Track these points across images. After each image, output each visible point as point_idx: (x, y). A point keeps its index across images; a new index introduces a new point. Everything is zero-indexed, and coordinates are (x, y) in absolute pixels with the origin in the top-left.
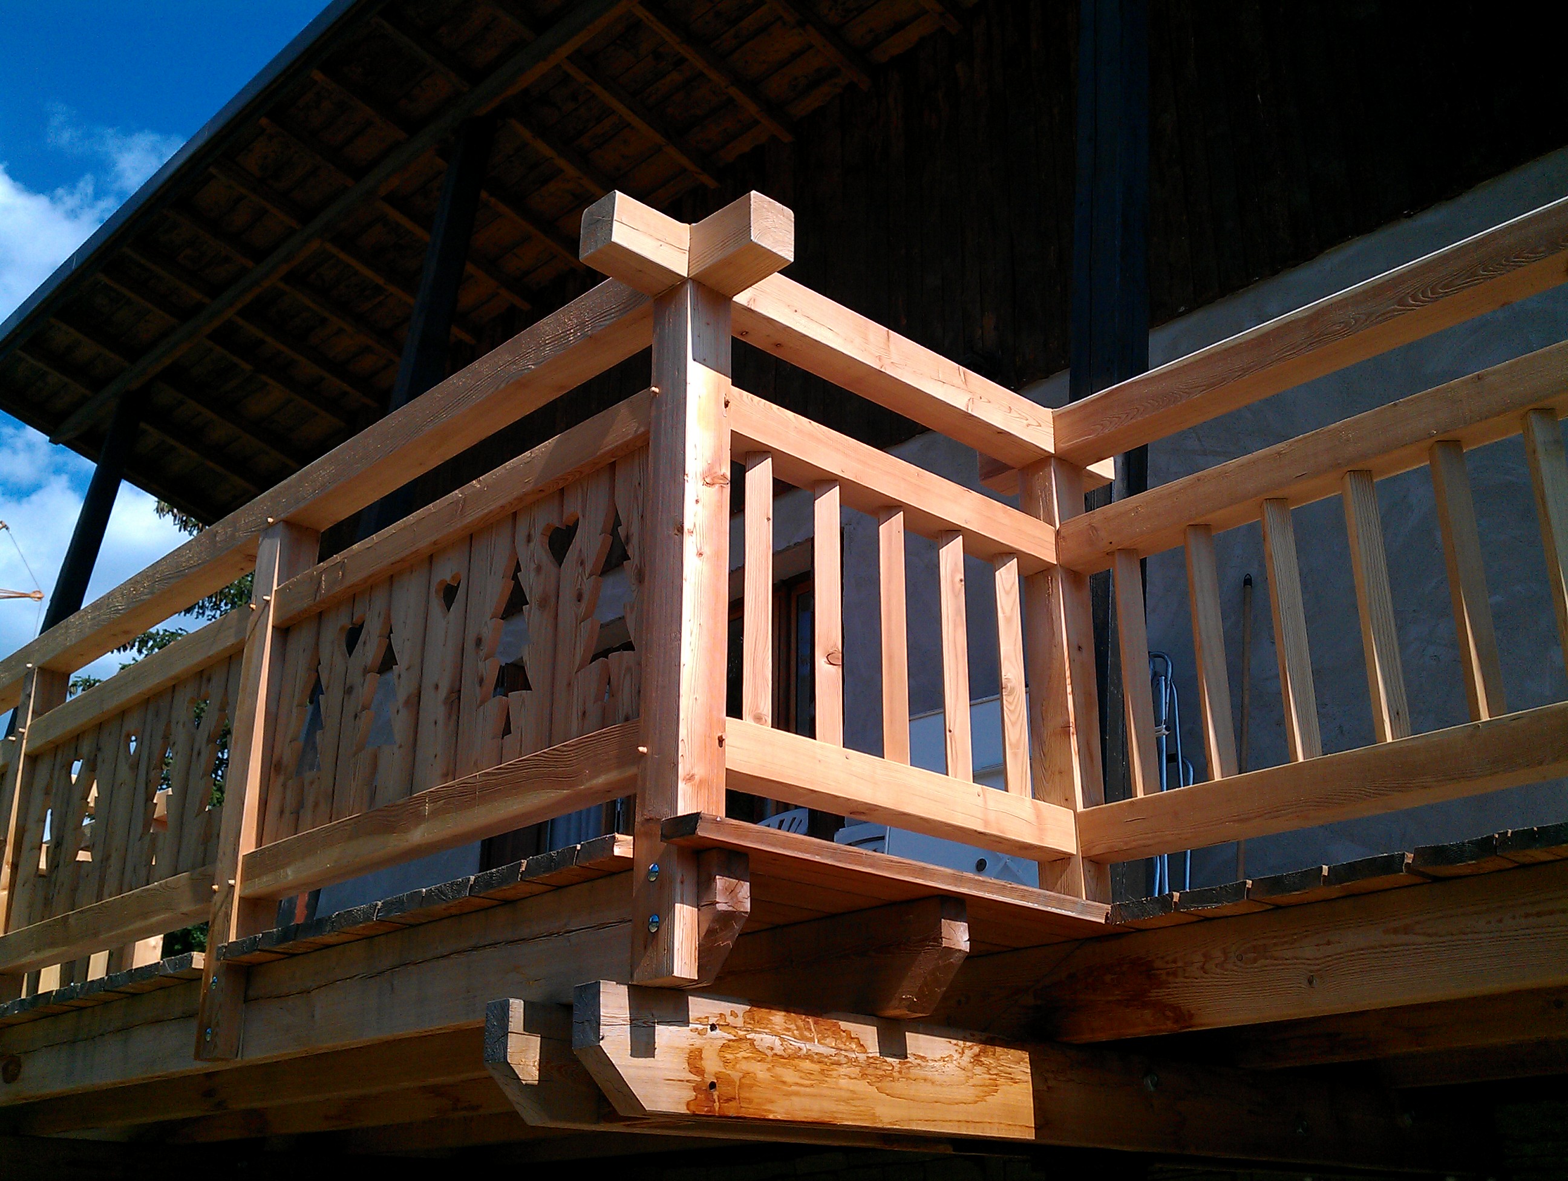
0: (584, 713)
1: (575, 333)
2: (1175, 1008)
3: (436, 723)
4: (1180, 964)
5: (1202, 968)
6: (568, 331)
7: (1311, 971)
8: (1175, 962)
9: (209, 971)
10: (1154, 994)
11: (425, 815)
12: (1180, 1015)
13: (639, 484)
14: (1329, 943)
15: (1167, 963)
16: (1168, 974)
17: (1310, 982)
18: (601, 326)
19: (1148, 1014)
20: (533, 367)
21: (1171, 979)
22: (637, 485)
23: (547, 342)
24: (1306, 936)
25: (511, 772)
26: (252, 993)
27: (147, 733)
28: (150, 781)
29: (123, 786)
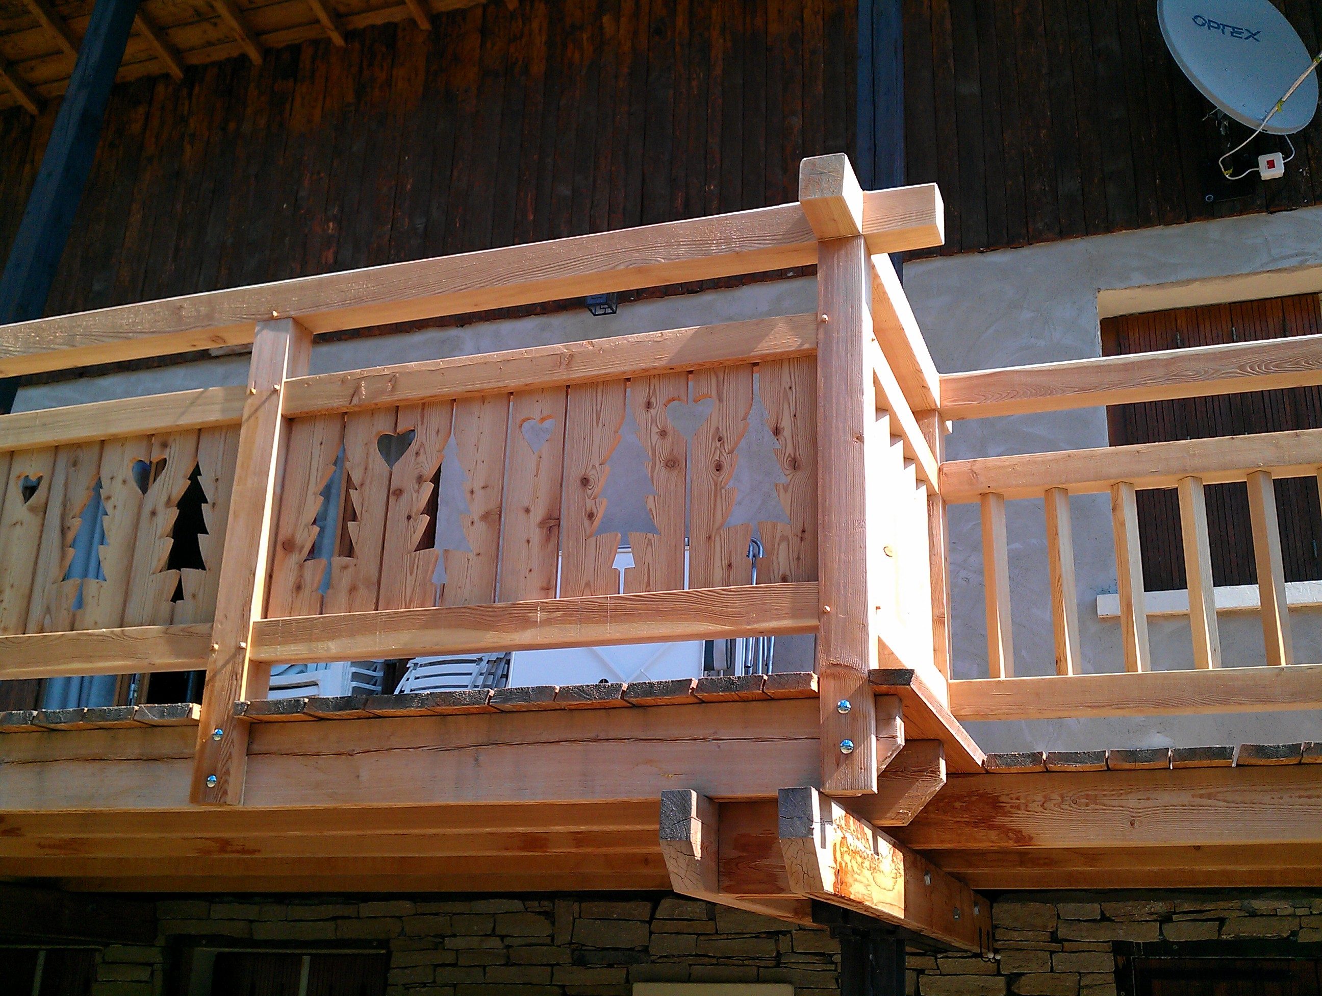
0: (730, 565)
1: (719, 244)
2: (1017, 832)
3: (528, 541)
4: (1023, 801)
5: (1042, 806)
6: (710, 240)
7: (1133, 817)
8: (1018, 799)
9: (209, 723)
10: (999, 820)
11: (537, 622)
12: (1021, 837)
13: (790, 388)
14: (1148, 799)
15: (1011, 799)
16: (1012, 807)
17: (1132, 824)
18: (754, 247)
19: (992, 834)
20: (663, 261)
21: (1013, 810)
22: (787, 389)
23: (681, 243)
24: (1130, 792)
25: (653, 601)
26: (256, 748)
27: (59, 480)
28: (69, 528)
29: (18, 526)
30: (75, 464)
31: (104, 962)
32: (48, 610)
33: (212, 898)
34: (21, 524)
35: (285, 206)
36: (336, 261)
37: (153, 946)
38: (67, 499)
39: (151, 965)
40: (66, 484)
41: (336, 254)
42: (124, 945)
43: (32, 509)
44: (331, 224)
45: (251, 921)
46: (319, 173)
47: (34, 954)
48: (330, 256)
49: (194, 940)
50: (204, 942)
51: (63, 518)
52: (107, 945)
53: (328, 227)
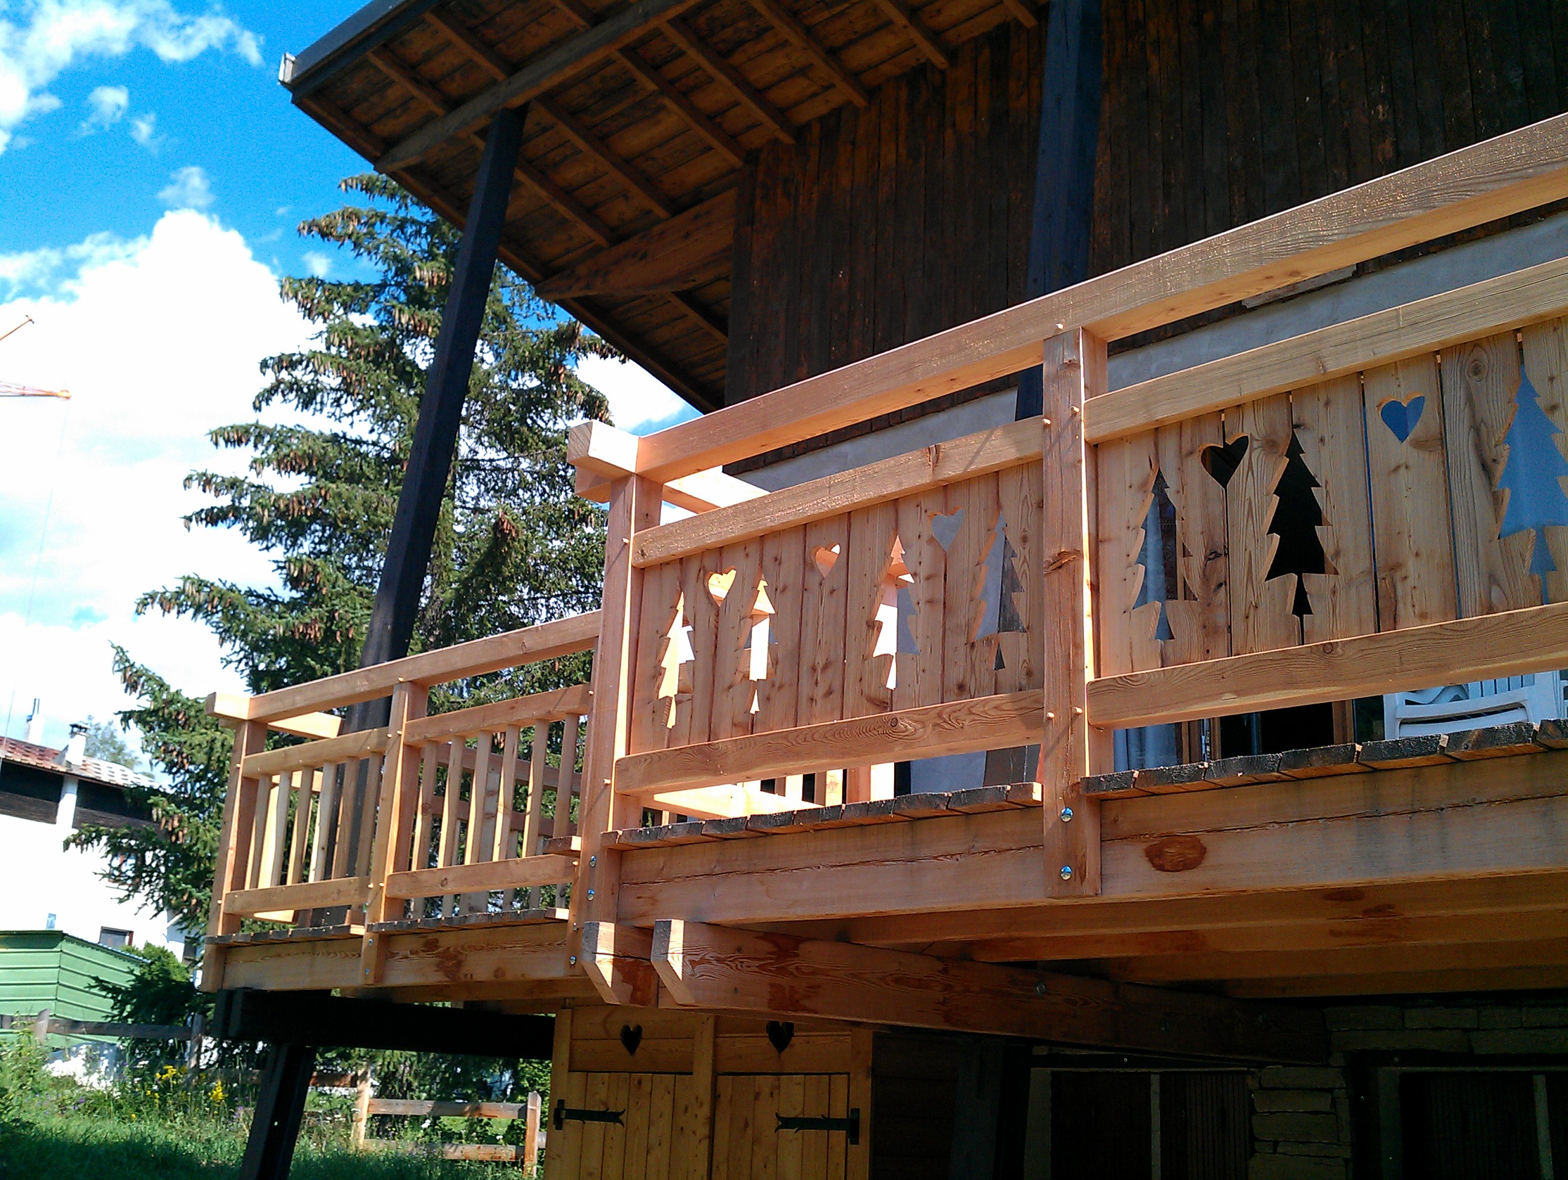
27: (1455, 397)
28: (1494, 460)
29: (1402, 471)
30: (1477, 371)
31: (1261, 1088)
32: (1492, 579)
33: (1404, 1001)
34: (1407, 467)
35: (1308, 99)
36: (1398, 154)
37: (1328, 1066)
38: (1478, 419)
39: (1330, 1090)
40: (1470, 400)
41: (1396, 144)
42: (1285, 1065)
43: (1418, 445)
44: (1380, 108)
45: (1467, 1031)
46: (1347, 47)
47: (1145, 1079)
48: (1387, 148)
49: (1384, 1057)
50: (1396, 1059)
51: (1479, 447)
52: (1262, 1065)
53: (1377, 112)
